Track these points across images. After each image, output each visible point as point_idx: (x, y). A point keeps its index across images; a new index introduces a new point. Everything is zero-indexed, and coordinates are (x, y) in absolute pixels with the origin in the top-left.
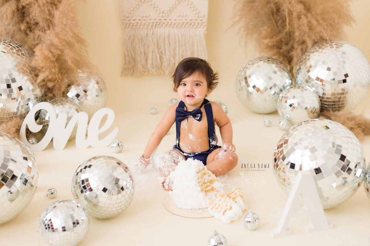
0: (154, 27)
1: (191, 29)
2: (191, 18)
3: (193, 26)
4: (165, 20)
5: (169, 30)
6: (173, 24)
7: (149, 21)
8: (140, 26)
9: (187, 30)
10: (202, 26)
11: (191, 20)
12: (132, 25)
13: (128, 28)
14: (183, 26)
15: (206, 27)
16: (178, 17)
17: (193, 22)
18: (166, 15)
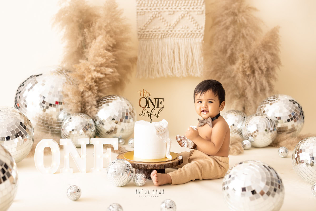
0: (162, 37)
1: (191, 39)
2: (191, 29)
3: (193, 36)
4: (171, 31)
5: (174, 39)
6: (177, 34)
7: (159, 32)
8: (152, 36)
9: (188, 39)
10: (200, 37)
11: (191, 31)
12: (145, 35)
13: (142, 38)
14: (185, 36)
15: (203, 37)
16: (181, 29)
17: (193, 33)
18: (172, 27)
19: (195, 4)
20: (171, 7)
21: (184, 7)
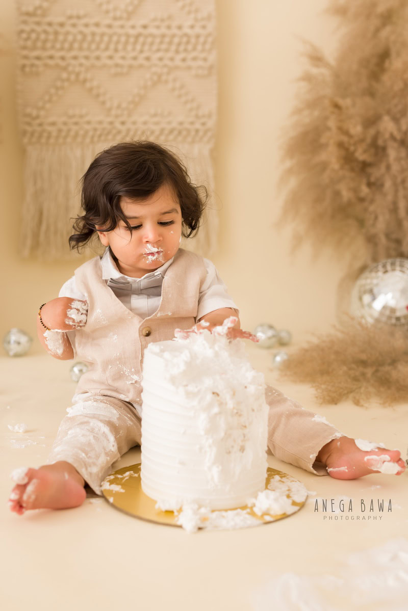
1: (181, 146)
2: (180, 119)
3: (185, 137)
4: (123, 123)
7: (86, 127)
8: (66, 137)
10: (205, 139)
11: (181, 123)
16: (152, 117)
17: (186, 129)
18: (125, 112)
19: (190, 47)
20: (121, 54)
21: (160, 54)
